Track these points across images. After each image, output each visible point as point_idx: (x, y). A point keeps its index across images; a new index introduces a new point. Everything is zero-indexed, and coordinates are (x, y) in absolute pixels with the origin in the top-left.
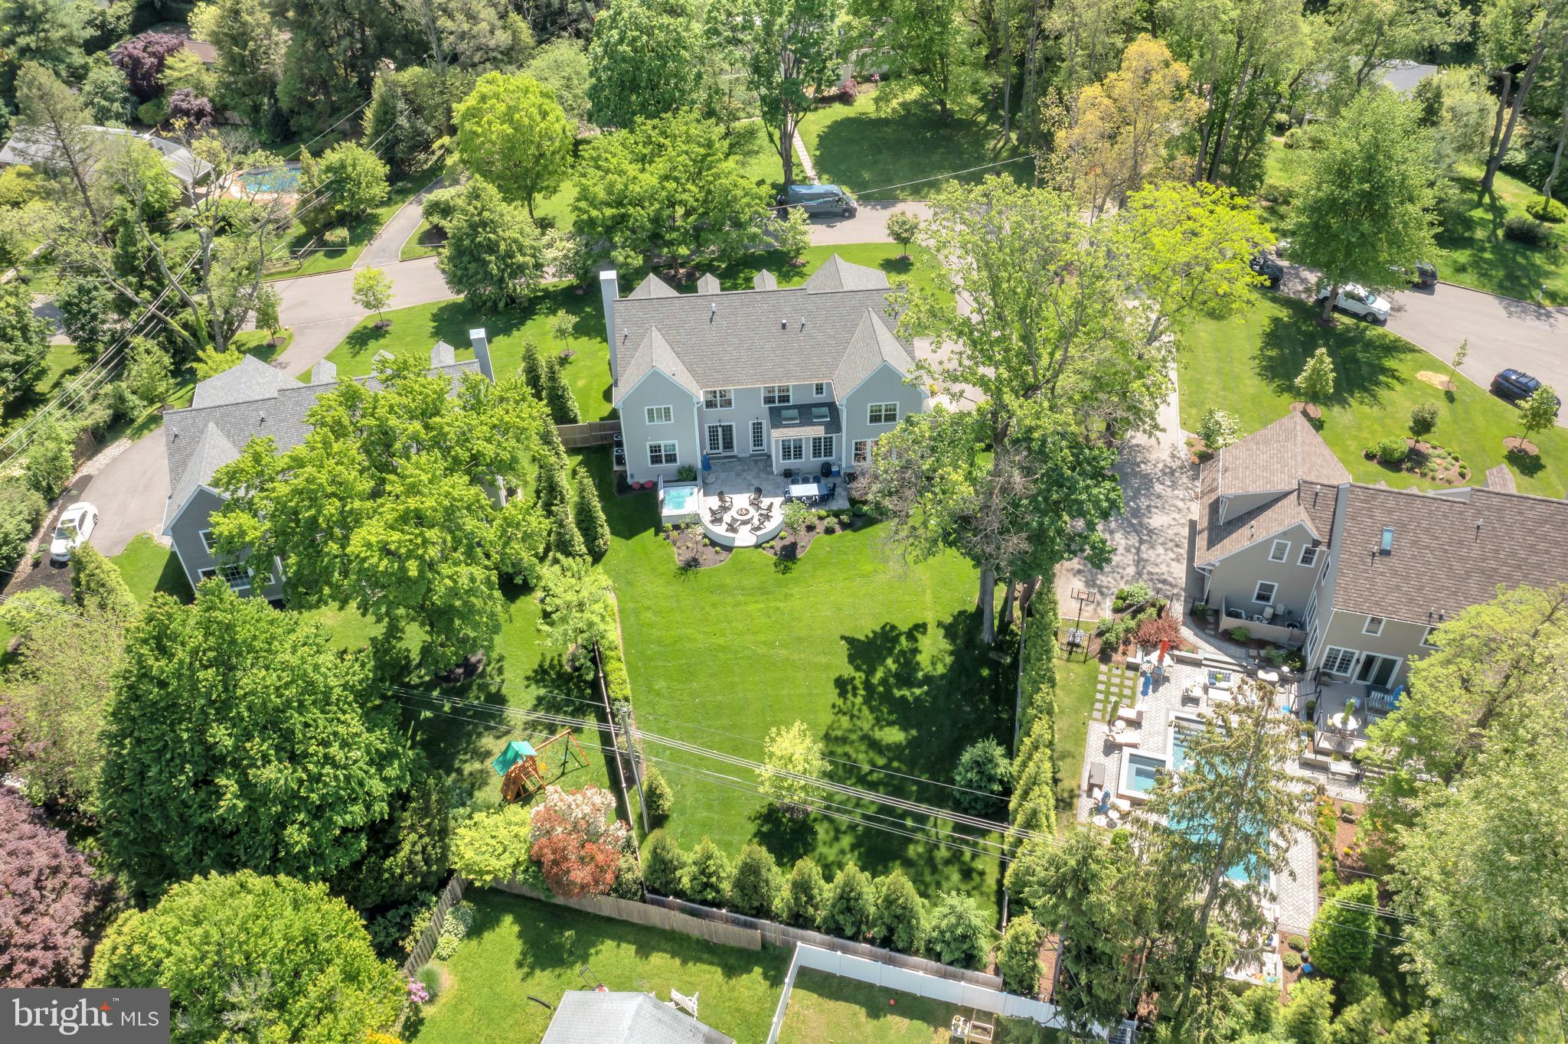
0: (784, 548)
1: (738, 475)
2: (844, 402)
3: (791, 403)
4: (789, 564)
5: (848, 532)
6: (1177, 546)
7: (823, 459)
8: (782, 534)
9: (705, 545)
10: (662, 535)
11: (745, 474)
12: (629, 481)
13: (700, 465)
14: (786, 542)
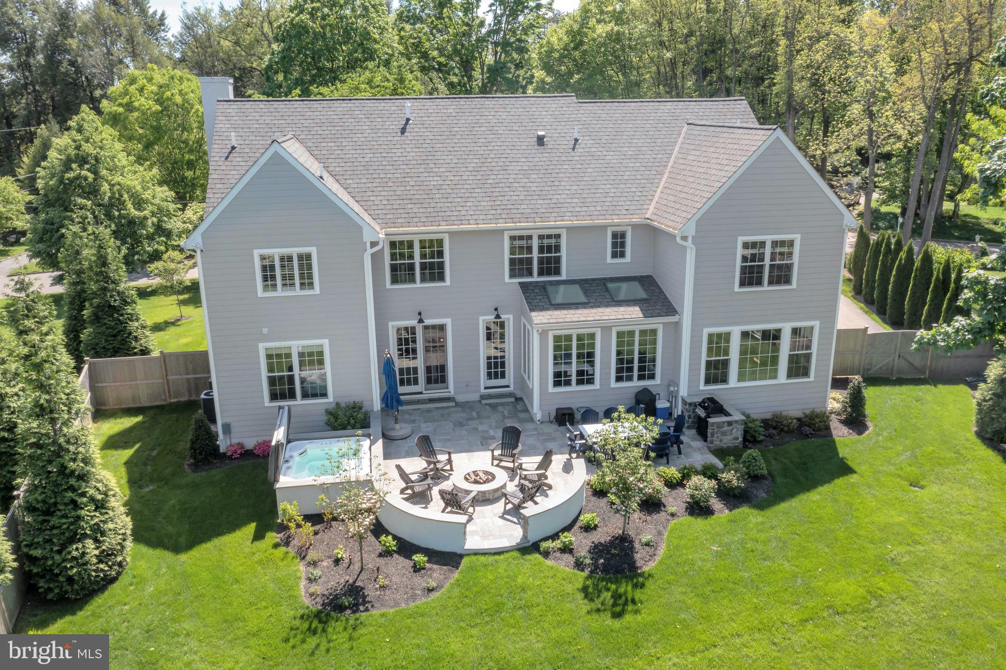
0: (598, 550)
1: (461, 424)
2: (691, 231)
3: (564, 277)
4: (625, 588)
5: (744, 510)
7: (636, 384)
8: (585, 518)
9: (386, 553)
10: (272, 537)
11: (473, 424)
12: (223, 443)
13: (377, 405)
14: (602, 536)
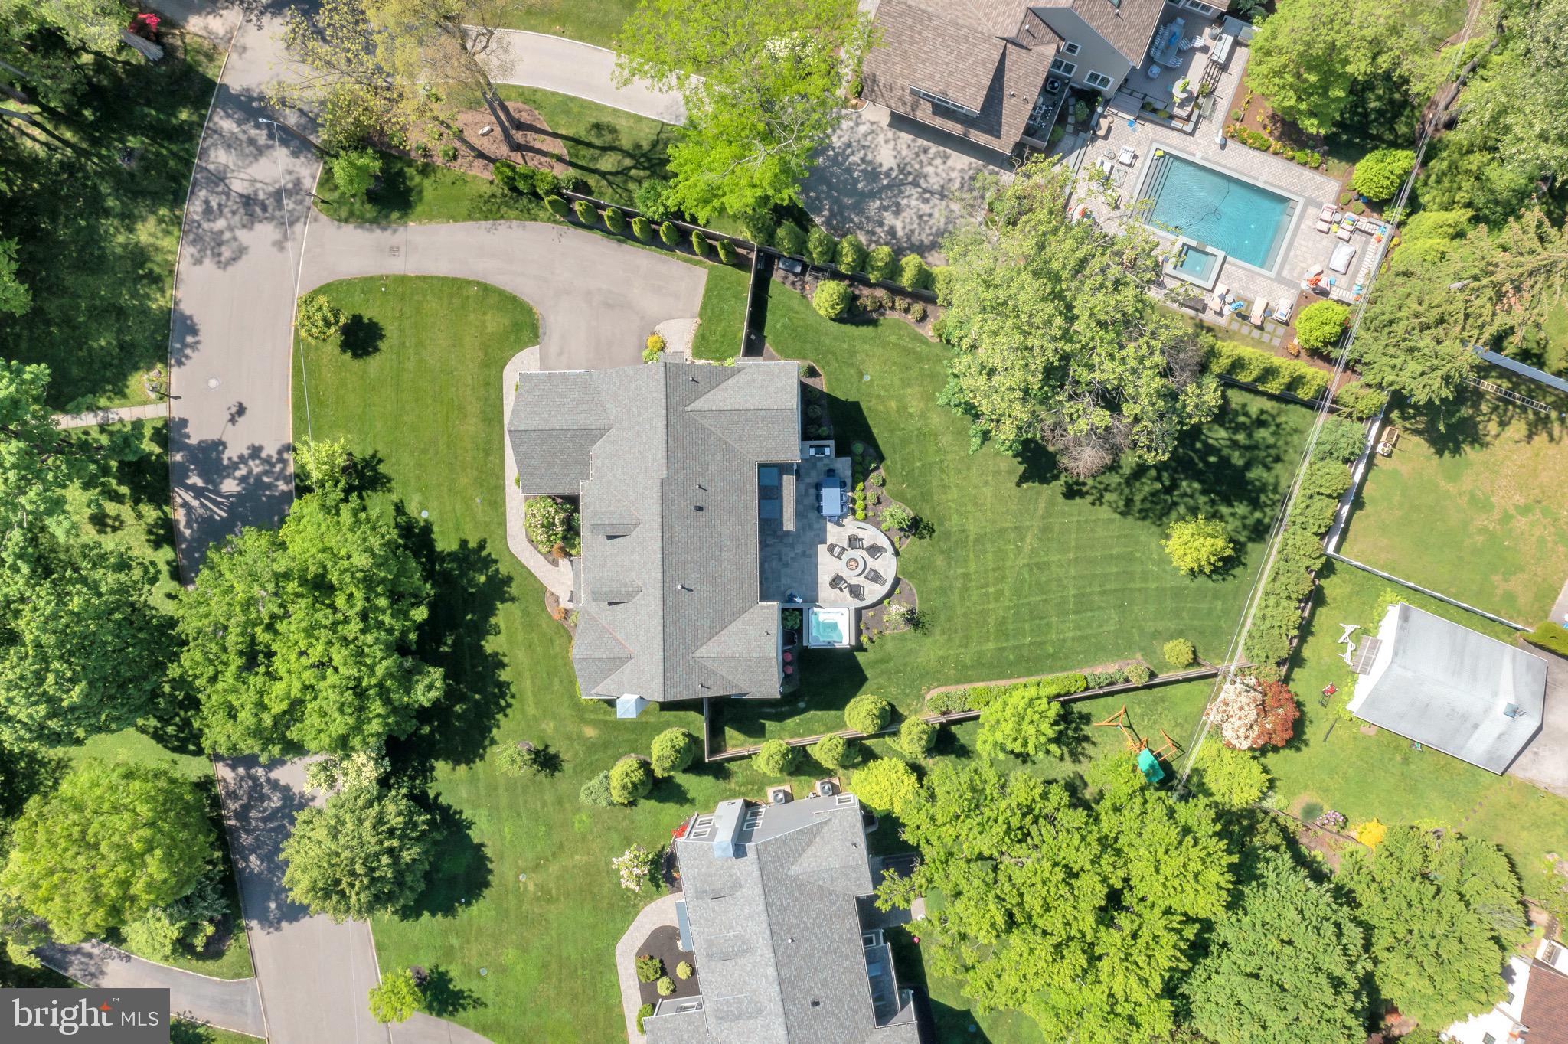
4: (922, 525)
5: (885, 465)
6: (925, 151)
